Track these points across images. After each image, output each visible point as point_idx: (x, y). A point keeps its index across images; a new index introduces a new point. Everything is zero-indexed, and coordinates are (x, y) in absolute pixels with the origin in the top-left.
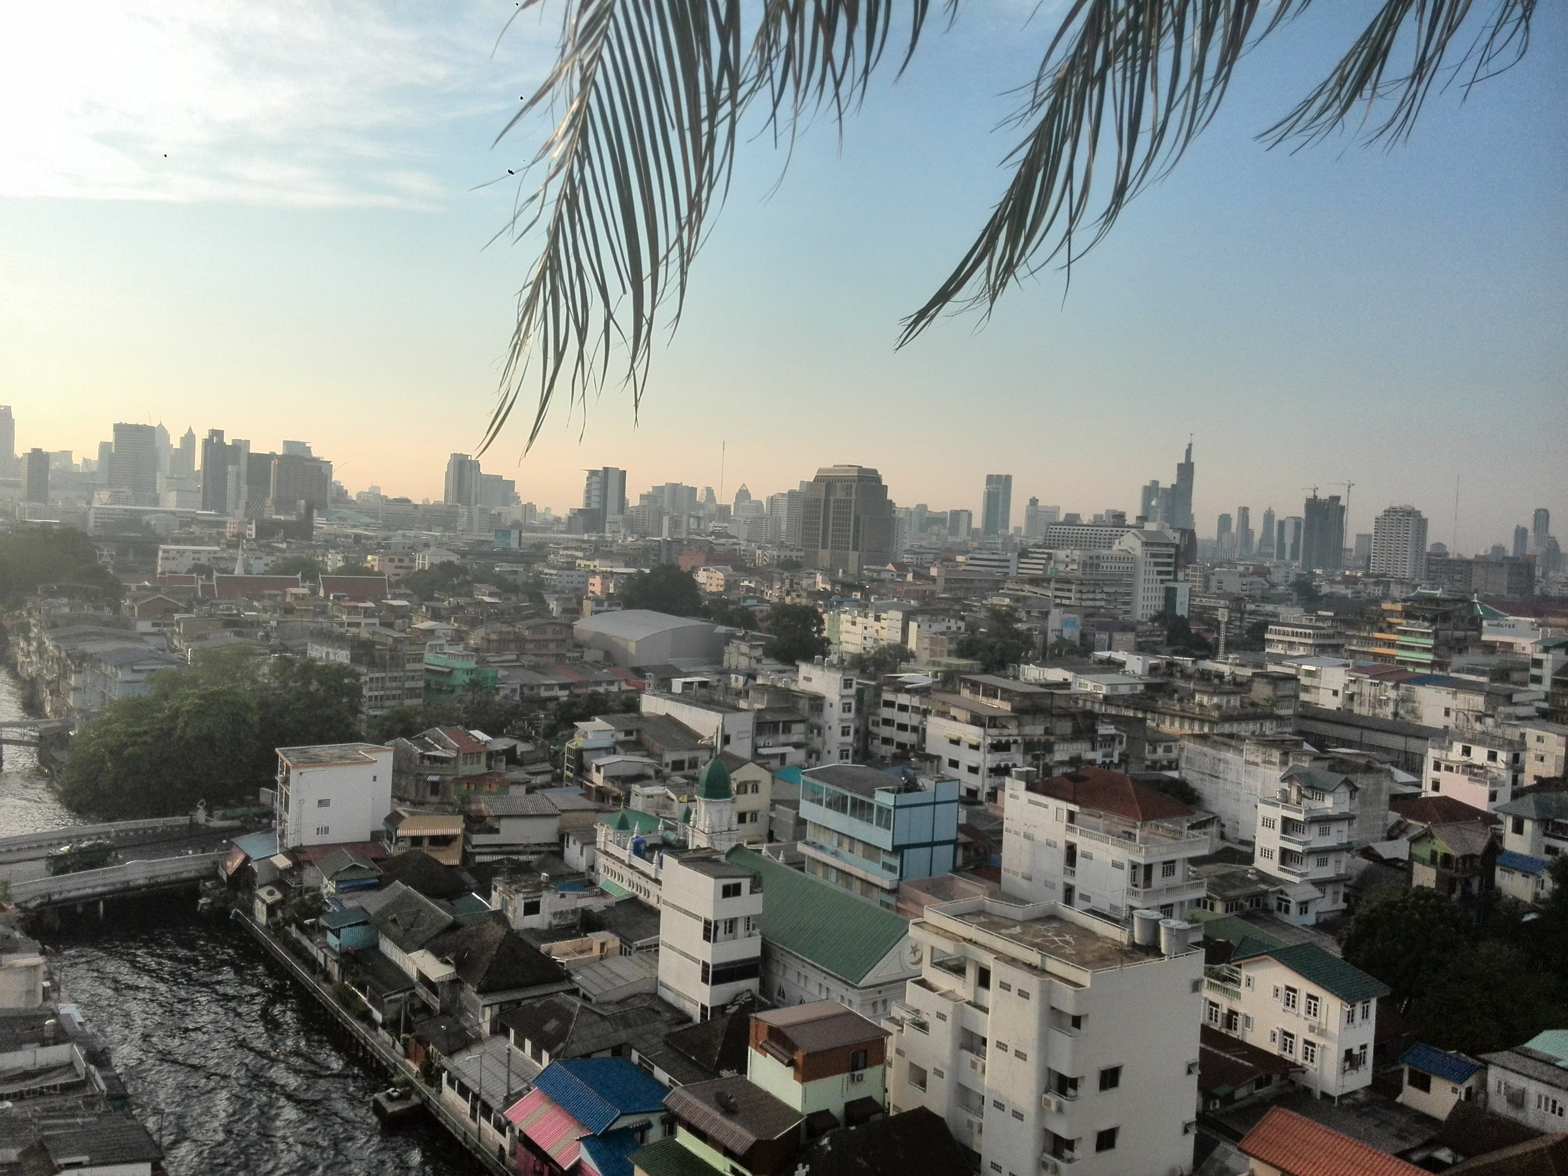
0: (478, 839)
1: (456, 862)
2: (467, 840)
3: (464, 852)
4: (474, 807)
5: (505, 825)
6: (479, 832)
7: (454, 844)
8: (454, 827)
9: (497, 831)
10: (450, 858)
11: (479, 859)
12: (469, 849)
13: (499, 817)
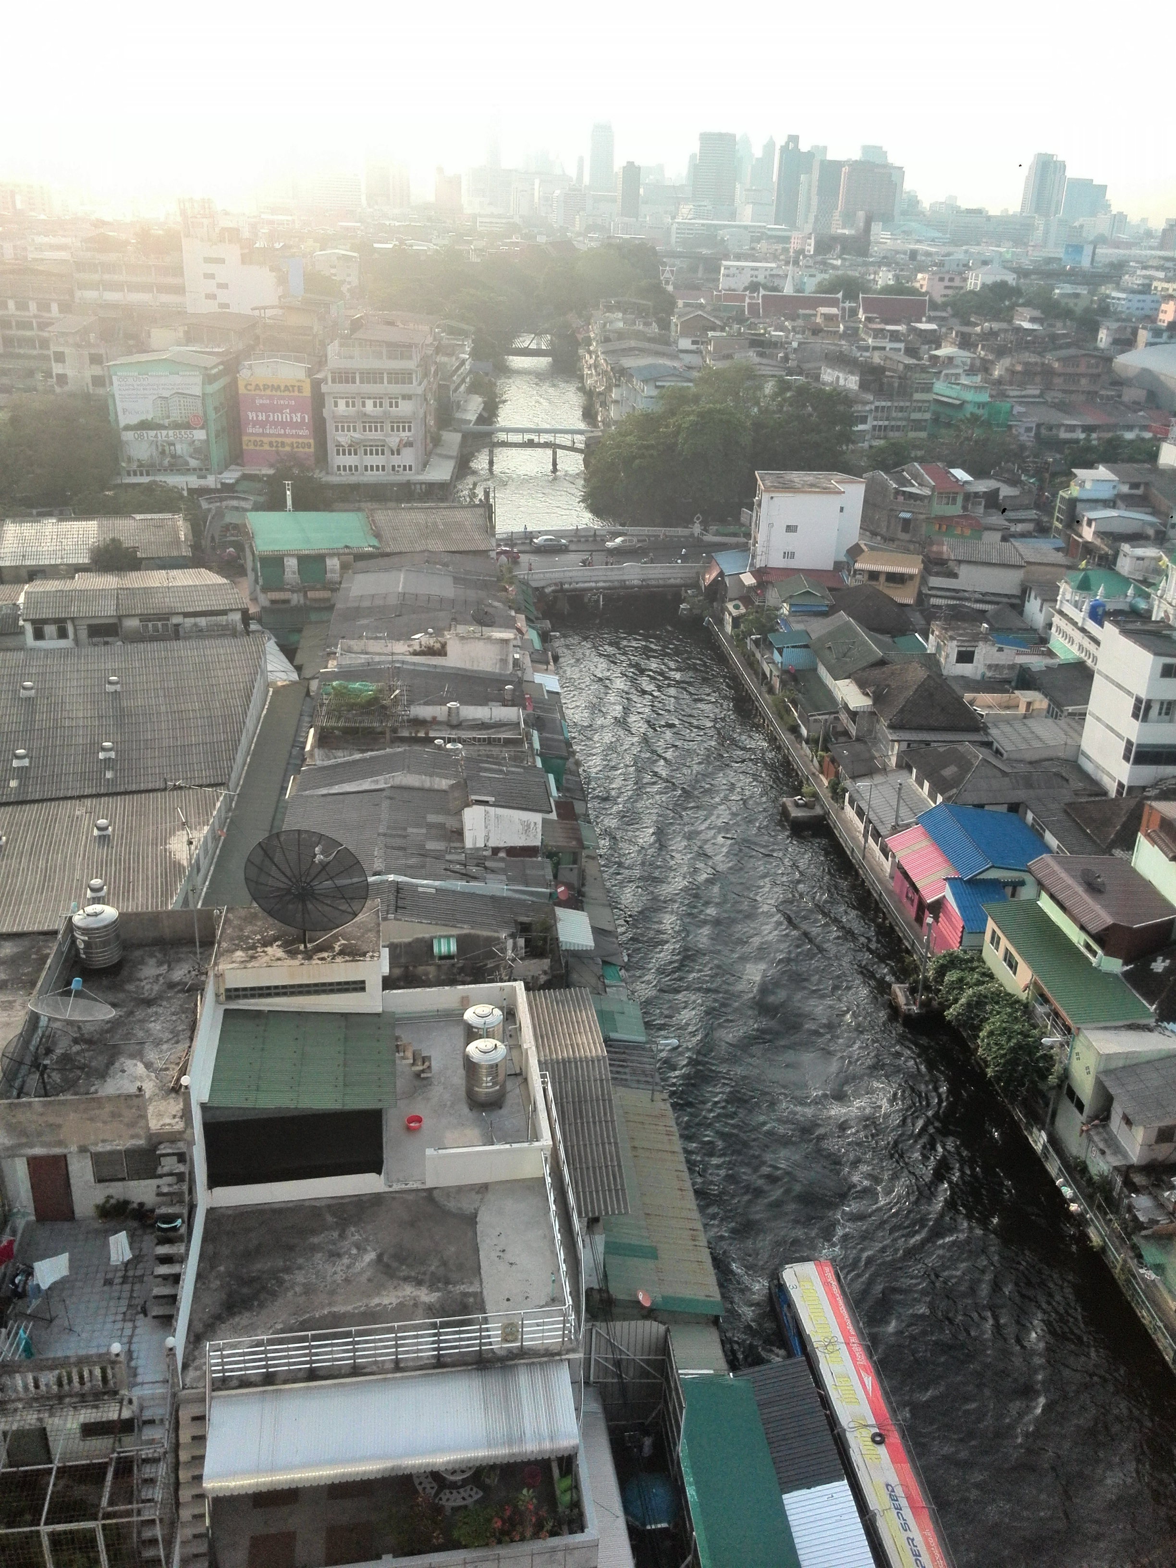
0: (935, 581)
1: (910, 601)
2: (924, 581)
3: (920, 593)
4: (935, 548)
5: (964, 571)
6: (937, 574)
7: (910, 584)
8: (912, 567)
9: (955, 576)
10: (905, 596)
11: (933, 601)
12: (925, 591)
13: (960, 562)
